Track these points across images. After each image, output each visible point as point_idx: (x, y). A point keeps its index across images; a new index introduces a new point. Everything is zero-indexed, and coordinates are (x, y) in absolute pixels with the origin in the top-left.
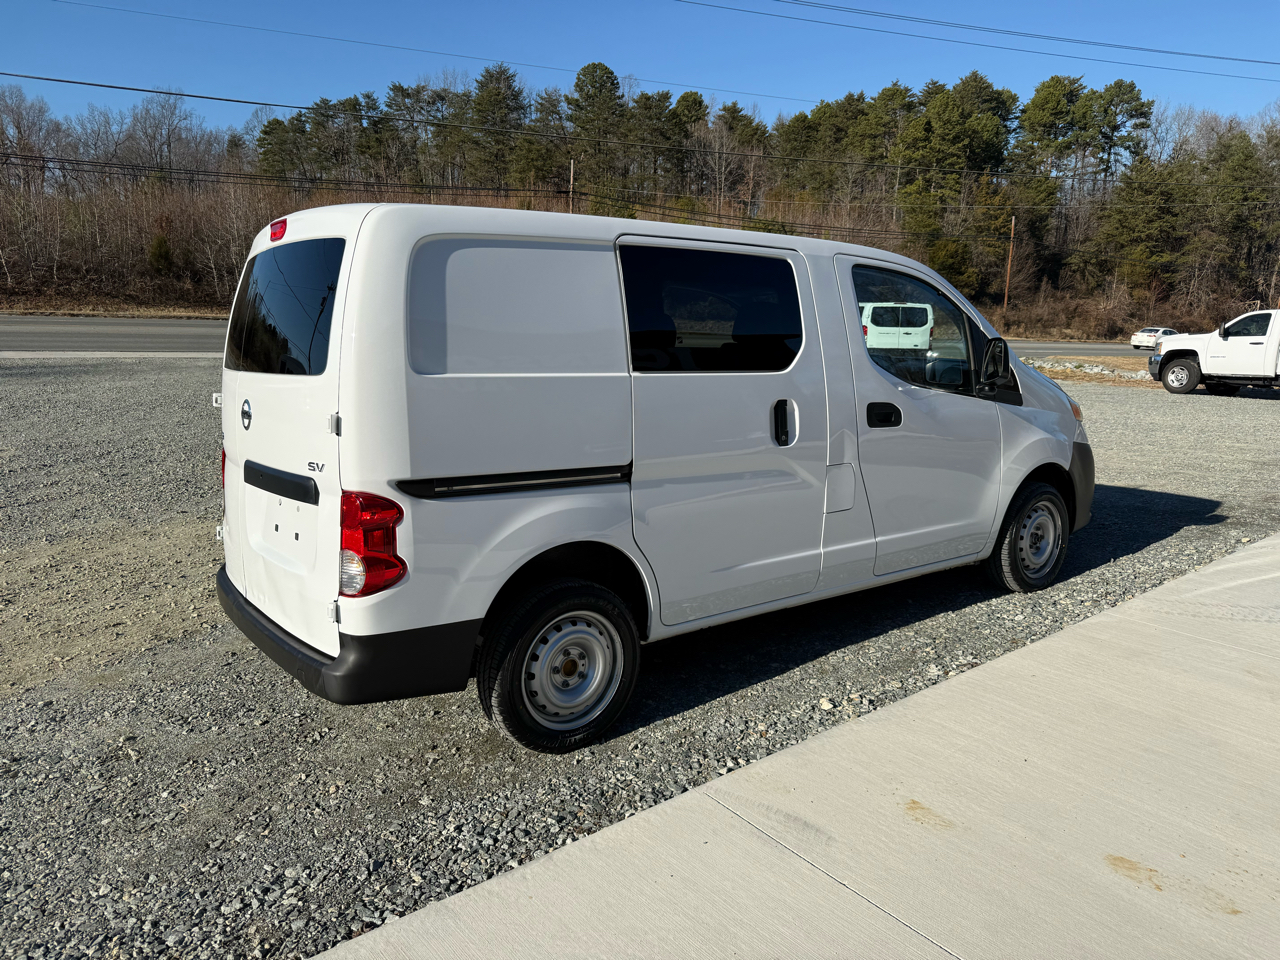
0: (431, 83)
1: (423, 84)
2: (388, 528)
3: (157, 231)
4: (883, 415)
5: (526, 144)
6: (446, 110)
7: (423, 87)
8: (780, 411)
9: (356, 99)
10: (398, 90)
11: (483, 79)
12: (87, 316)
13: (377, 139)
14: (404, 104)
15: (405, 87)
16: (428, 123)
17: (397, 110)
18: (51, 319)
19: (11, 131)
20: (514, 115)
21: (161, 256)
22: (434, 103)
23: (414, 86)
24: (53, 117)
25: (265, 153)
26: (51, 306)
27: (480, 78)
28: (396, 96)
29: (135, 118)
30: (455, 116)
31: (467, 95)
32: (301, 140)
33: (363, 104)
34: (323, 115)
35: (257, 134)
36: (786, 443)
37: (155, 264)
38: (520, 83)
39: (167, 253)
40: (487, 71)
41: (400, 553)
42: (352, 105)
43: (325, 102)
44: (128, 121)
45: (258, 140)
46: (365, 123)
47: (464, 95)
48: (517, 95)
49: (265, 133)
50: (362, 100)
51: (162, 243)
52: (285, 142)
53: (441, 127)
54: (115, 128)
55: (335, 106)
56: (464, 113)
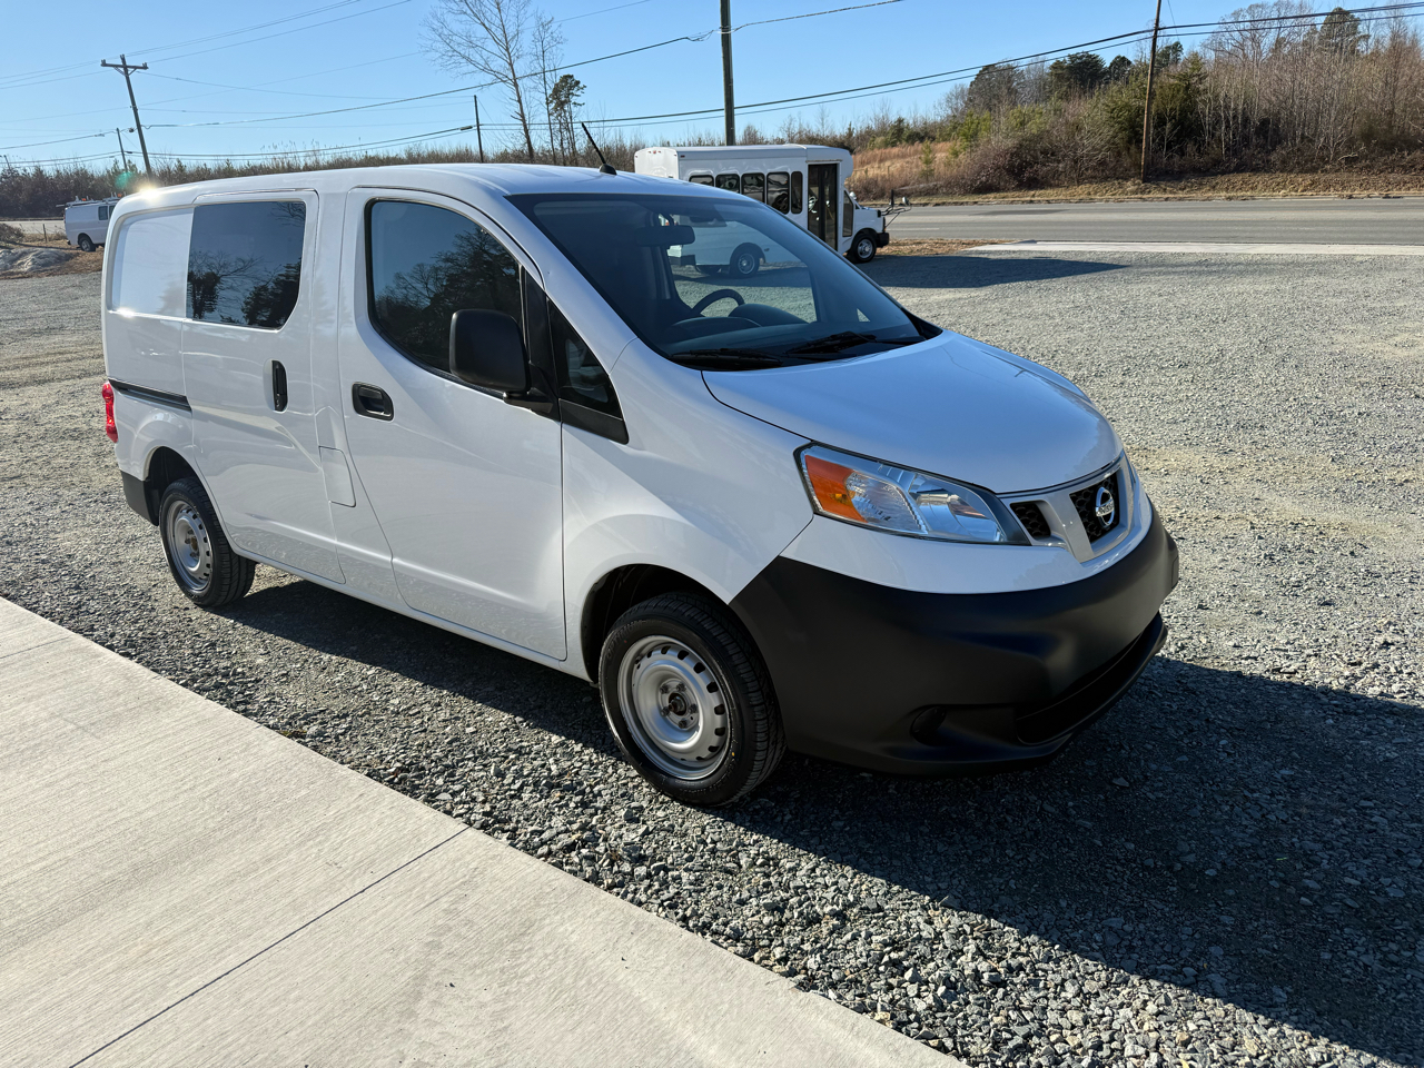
36: (281, 408)
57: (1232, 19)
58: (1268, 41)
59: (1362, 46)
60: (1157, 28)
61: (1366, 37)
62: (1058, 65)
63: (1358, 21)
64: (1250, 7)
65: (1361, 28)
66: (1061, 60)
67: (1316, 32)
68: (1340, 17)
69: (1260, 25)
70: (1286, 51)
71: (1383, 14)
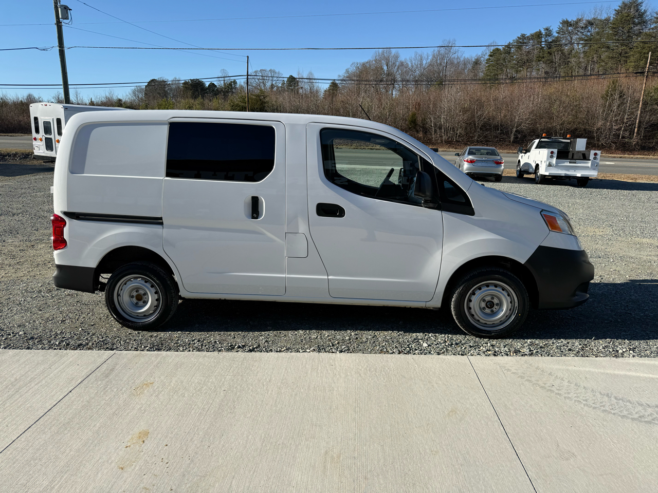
0: (586, 16)
1: (580, 17)
2: (61, 227)
3: (414, 110)
4: (327, 210)
5: (641, 44)
6: (593, 30)
7: (581, 19)
8: (255, 201)
9: (540, 32)
10: (566, 23)
11: (620, 8)
12: (377, 149)
13: (549, 52)
14: (567, 30)
15: (570, 21)
16: (581, 39)
17: (563, 35)
18: (364, 151)
19: (385, 68)
20: (638, 27)
21: (412, 121)
22: (586, 27)
23: (575, 19)
24: (401, 59)
25: (489, 66)
26: (366, 145)
27: (617, 8)
28: (563, 26)
29: (434, 56)
30: (598, 33)
31: (607, 20)
32: (508, 57)
33: (544, 34)
34: (521, 42)
35: (487, 57)
36: (257, 218)
37: (409, 125)
38: (645, 7)
39: (415, 120)
40: (623, 3)
41: (65, 237)
42: (538, 35)
43: (523, 36)
44: (430, 57)
45: (487, 60)
46: (543, 44)
47: (605, 20)
48: (641, 15)
49: (491, 56)
50: (543, 32)
51: (414, 115)
52: (499, 60)
53: (588, 41)
54: (424, 62)
55: (528, 37)
56: (603, 31)
57: (255, 74)
58: (269, 84)
59: (301, 91)
60: (248, 75)
61: (302, 88)
62: (186, 83)
63: (298, 82)
64: (261, 70)
65: (300, 84)
66: (187, 81)
67: (284, 83)
68: (292, 79)
69: (265, 78)
70: (275, 88)
71: (306, 80)
